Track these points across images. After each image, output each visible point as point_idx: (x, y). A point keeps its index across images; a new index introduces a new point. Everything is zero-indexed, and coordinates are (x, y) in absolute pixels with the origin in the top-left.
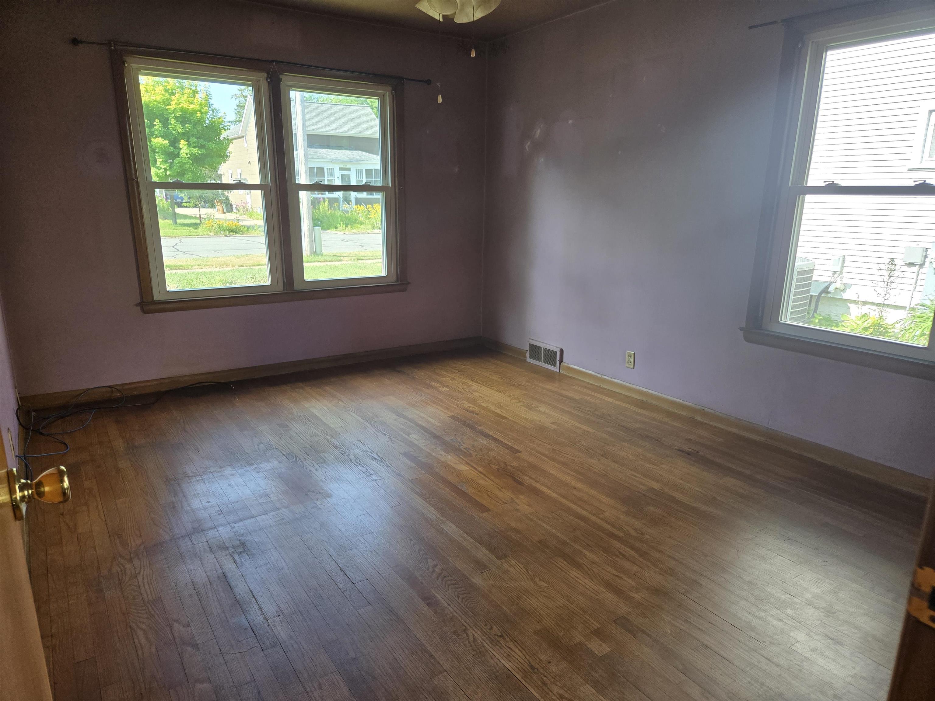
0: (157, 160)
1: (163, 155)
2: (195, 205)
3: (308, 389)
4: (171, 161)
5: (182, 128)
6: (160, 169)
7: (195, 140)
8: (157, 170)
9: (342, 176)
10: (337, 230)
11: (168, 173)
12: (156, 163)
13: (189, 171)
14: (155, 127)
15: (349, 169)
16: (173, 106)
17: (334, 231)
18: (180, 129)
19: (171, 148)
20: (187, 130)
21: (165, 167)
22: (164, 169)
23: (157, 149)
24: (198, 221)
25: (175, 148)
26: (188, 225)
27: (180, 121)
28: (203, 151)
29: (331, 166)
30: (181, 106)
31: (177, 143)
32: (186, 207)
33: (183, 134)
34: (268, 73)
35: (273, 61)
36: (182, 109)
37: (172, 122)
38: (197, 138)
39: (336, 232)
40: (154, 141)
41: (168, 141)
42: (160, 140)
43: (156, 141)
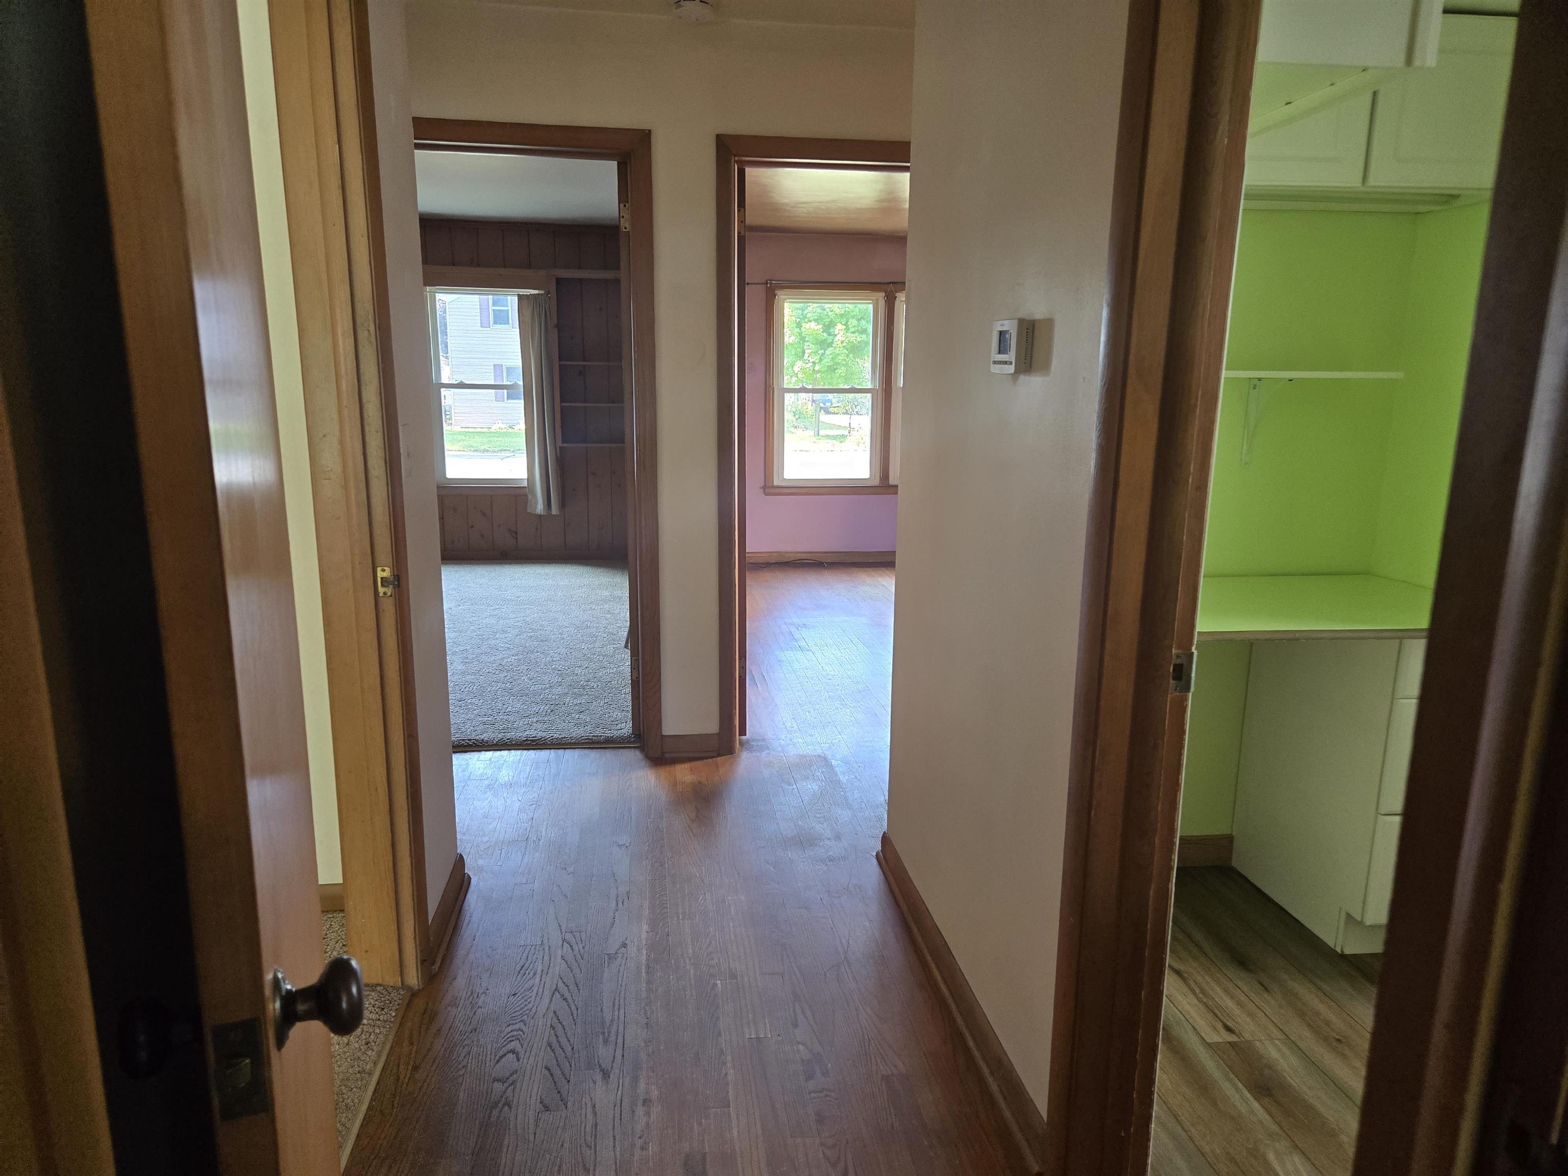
0: (806, 351)
1: (813, 344)
2: (845, 411)
3: (887, 572)
4: (823, 351)
6: (807, 363)
11: (817, 368)
13: (842, 365)
19: (825, 334)
21: (814, 360)
22: (813, 362)
24: (846, 432)
25: (829, 334)
26: (834, 437)
31: (832, 328)
32: (834, 413)
33: (842, 316)
34: (886, 293)
35: (891, 283)
38: (859, 320)
40: (806, 326)
41: (821, 326)
42: (813, 324)
43: (808, 326)
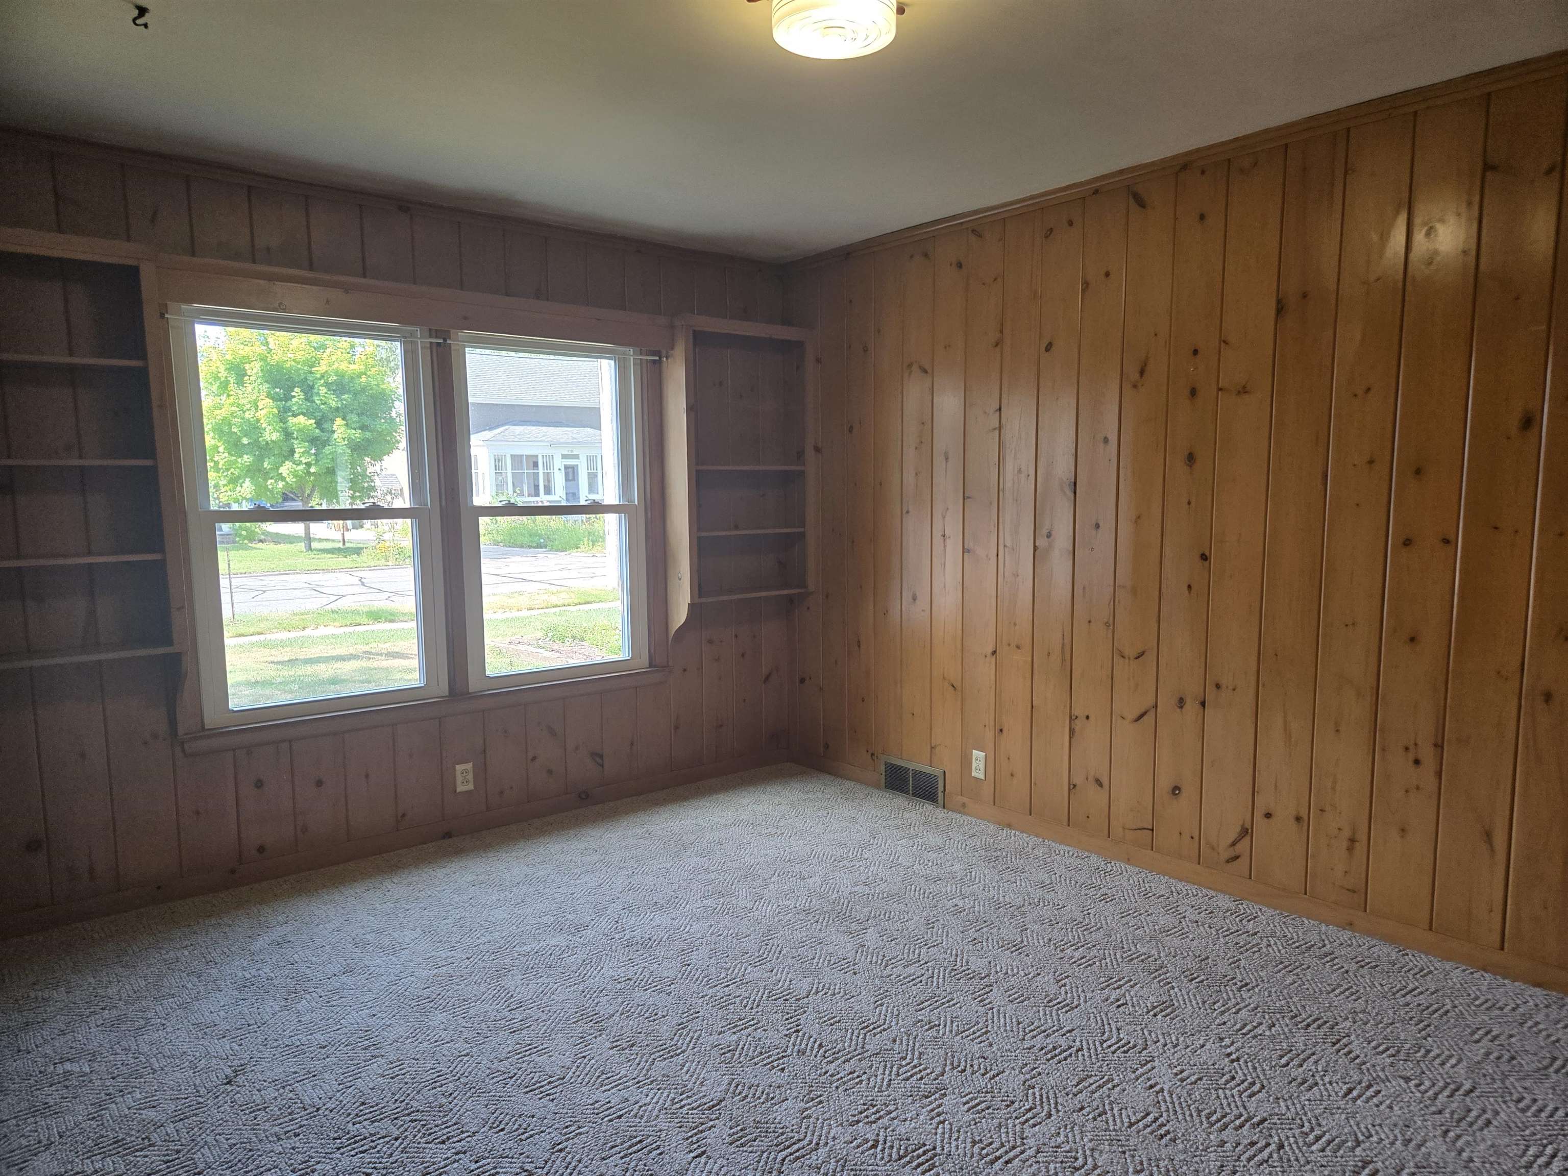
0: (295, 450)
1: (304, 442)
4: (318, 450)
5: (336, 399)
6: (299, 465)
7: (355, 418)
8: (294, 466)
9: (566, 467)
10: (579, 550)
11: (313, 470)
12: (293, 455)
13: (345, 466)
14: (293, 400)
15: (576, 457)
16: (322, 368)
17: (574, 553)
18: (334, 403)
19: (317, 431)
20: (344, 402)
21: (310, 460)
22: (306, 463)
23: (295, 433)
25: (322, 430)
27: (334, 390)
28: (368, 435)
29: (548, 452)
30: (334, 367)
31: (328, 423)
33: (339, 409)
36: (337, 373)
37: (320, 392)
38: (359, 415)
39: (578, 554)
40: (292, 421)
41: (313, 421)
42: (301, 419)
43: (295, 420)
